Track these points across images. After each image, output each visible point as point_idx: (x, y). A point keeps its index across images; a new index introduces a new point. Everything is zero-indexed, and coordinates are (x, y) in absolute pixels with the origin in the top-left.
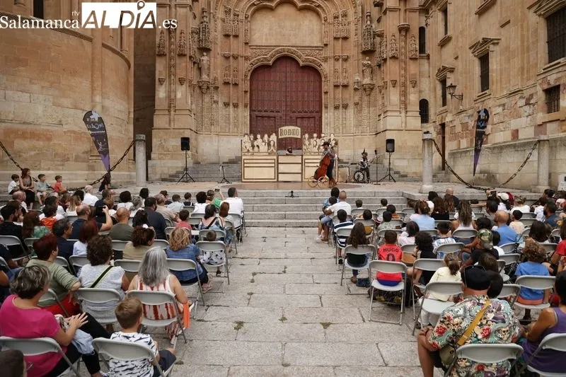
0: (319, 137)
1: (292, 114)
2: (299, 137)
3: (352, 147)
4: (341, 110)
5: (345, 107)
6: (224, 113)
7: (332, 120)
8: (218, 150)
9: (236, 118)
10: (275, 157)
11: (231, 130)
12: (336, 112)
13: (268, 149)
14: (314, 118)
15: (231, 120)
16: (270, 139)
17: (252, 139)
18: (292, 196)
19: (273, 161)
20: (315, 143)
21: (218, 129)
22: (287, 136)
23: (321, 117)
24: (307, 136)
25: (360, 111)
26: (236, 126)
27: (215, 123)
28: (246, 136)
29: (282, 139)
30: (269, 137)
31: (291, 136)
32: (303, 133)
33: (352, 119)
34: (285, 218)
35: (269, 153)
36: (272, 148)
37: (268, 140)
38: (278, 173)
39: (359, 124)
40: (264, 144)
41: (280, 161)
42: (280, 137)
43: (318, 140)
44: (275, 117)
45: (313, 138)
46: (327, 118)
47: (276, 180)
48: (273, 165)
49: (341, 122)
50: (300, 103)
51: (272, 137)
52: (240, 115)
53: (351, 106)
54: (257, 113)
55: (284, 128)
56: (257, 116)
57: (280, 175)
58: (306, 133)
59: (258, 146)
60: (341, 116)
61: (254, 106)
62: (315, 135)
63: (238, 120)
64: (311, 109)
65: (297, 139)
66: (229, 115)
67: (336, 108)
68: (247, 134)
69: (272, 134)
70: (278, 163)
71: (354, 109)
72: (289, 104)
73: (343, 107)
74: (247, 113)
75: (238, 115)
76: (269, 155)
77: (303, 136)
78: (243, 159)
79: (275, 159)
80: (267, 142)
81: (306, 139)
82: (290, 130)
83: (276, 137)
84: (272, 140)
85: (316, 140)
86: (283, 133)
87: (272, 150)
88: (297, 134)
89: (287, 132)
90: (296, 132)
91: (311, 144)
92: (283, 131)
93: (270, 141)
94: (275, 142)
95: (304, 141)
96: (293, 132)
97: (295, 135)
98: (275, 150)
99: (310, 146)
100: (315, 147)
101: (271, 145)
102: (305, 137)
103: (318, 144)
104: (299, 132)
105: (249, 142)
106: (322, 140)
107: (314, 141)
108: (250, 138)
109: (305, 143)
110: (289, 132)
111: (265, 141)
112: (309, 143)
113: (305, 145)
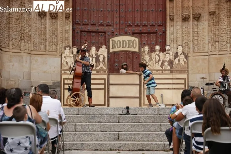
0: (163, 50)
1: (127, 29)
2: (137, 50)
3: (207, 70)
4: (191, 23)
5: (197, 18)
6: (39, 26)
7: (180, 35)
8: (29, 74)
9: (54, 32)
10: (105, 77)
11: (47, 48)
12: (185, 24)
13: (96, 66)
14: (156, 33)
15: (48, 36)
16: (99, 53)
17: (75, 53)
18: (128, 113)
19: (103, 82)
20: (157, 58)
21: (30, 46)
22: (121, 49)
23: (165, 32)
24: (146, 49)
25: (217, 23)
26: (54, 43)
27: (26, 38)
28: (68, 49)
29: (114, 53)
30: (97, 50)
31: (127, 49)
32: (141, 45)
33: (206, 34)
34: (118, 139)
36: (101, 64)
37: (96, 54)
38: (109, 97)
39: (216, 40)
41: (111, 82)
42: (111, 50)
43: (161, 54)
44: (105, 32)
45: (154, 51)
46: (172, 33)
47: (105, 107)
48: (103, 86)
49: (191, 38)
50: (138, 15)
51: (101, 49)
52: (60, 29)
53: (205, 16)
54: (82, 27)
55: (117, 39)
56: (82, 31)
57: (111, 100)
58: (145, 45)
60: (191, 30)
61: (77, 17)
62: (158, 48)
63: (56, 36)
64: (152, 22)
65: (133, 53)
66: (45, 28)
67: (185, 19)
68: (69, 46)
69: (101, 47)
70: (109, 84)
71: (209, 20)
72: (123, 15)
73: (194, 18)
74: (69, 27)
75: (57, 29)
76: (97, 73)
77: (142, 48)
78: (64, 79)
79: (105, 79)
80: (95, 57)
81: (146, 53)
82: (124, 42)
83: (107, 50)
84: (102, 55)
85: (159, 54)
86: (116, 45)
87: (102, 67)
88: (133, 47)
89: (121, 44)
90: (132, 44)
91: (153, 59)
92: (116, 43)
93: (98, 55)
94: (105, 57)
95: (143, 55)
96: (129, 44)
97: (131, 48)
98: (105, 67)
99: (150, 61)
100: (158, 64)
101: (100, 61)
102: (144, 50)
103: (161, 59)
104: (136, 44)
105: (71, 57)
106: (166, 54)
107: (157, 56)
108: (73, 51)
109: (144, 58)
110: (123, 44)
111: (92, 55)
112: (149, 58)
113: (145, 61)
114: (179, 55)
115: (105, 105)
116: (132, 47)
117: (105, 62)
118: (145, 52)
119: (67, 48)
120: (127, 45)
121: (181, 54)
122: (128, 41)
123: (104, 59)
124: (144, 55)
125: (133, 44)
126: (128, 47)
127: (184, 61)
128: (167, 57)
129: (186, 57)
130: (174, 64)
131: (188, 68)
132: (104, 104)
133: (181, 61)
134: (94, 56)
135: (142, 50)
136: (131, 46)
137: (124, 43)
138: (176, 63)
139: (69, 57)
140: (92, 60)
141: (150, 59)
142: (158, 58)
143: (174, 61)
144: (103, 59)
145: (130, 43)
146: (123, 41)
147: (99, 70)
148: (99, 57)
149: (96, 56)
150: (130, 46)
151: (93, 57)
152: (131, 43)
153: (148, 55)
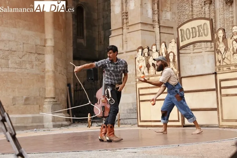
16: (169, 50)
17: (146, 55)
24: (221, 33)
31: (197, 39)
36: (172, 65)
42: (181, 44)
77: (215, 34)
78: (139, 88)
82: (194, 29)
83: (176, 45)
84: (171, 52)
86: (185, 36)
88: (205, 35)
90: (203, 30)
91: (229, 48)
92: (185, 33)
93: (168, 53)
94: (175, 54)
96: (199, 31)
97: (202, 36)
98: (175, 68)
104: (207, 29)
105: (144, 60)
107: (234, 43)
108: (145, 52)
109: (218, 49)
110: (193, 33)
111: (162, 55)
112: (224, 47)
113: (220, 53)
115: (178, 121)
117: (175, 62)
118: (219, 38)
120: (197, 33)
122: (197, 26)
124: (218, 44)
125: (204, 30)
126: (199, 36)
132: (177, 119)
134: (164, 55)
135: (216, 37)
136: (202, 33)
137: (194, 31)
139: (142, 61)
144: (173, 58)
145: (200, 29)
146: (192, 28)
149: (166, 54)
152: (202, 29)
153: (222, 43)
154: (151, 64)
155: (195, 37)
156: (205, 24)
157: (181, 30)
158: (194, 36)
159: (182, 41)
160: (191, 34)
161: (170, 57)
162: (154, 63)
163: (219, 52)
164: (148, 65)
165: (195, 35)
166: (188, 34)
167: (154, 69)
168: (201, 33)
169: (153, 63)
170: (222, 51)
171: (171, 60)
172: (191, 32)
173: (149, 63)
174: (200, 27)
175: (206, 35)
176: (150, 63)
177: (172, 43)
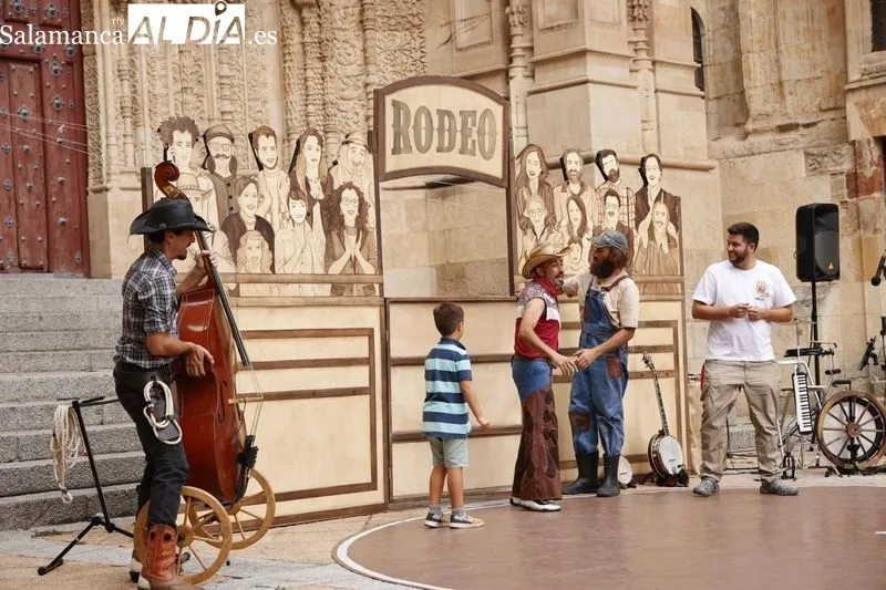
10: (370, 318)
13: (330, 256)
14: (36, 62)
16: (338, 177)
19: (358, 347)
20: (576, 215)
22: (433, 158)
23: (74, 63)
28: (183, 138)
31: (455, 159)
33: (269, 91)
35: (337, 289)
36: (352, 245)
37: (327, 183)
38: (391, 439)
39: (326, 124)
40: (299, 209)
42: (392, 163)
43: (590, 197)
47: (376, 497)
48: (358, 376)
49: (213, 107)
51: (345, 155)
57: (398, 453)
59: (264, 227)
60: (212, 70)
70: (389, 363)
76: (335, 299)
79: (370, 333)
80: (322, 197)
81: (531, 184)
82: (446, 118)
83: (370, 157)
84: (350, 186)
85: (581, 193)
86: (411, 132)
87: (353, 262)
88: (482, 150)
89: (432, 128)
90: (479, 133)
91: (558, 220)
92: (412, 123)
93: (336, 187)
94: (366, 198)
95: (523, 197)
96: (465, 134)
97: (473, 153)
98: (368, 260)
99: (551, 232)
100: (577, 245)
101: (346, 222)
102: (523, 169)
103: (590, 225)
104: (493, 134)
105: (207, 194)
106: (606, 196)
107: (573, 204)
108: (213, 153)
109: (526, 214)
110: (441, 129)
111: (308, 187)
112: (544, 214)
113: (530, 231)
114: (651, 203)
115: (372, 486)
116: (478, 152)
117: (366, 232)
118: (527, 180)
119: (177, 135)
120: (459, 137)
121: (658, 199)
122: (460, 113)
123: (360, 210)
124: (526, 197)
125: (481, 132)
126: (461, 152)
127: (667, 233)
128: (611, 214)
129: (675, 218)
130: (636, 249)
131: (682, 274)
132: (368, 479)
133: (659, 232)
134: (317, 191)
135: (518, 171)
137: (447, 127)
138: (641, 244)
139: (199, 193)
140: (309, 214)
141: (550, 223)
142: (579, 215)
143: (635, 231)
144: (356, 213)
145: (470, 125)
146: (442, 113)
147: (343, 279)
148: (339, 200)
149: (324, 191)
150: (469, 147)
151: (311, 201)
152: (475, 129)
153: (539, 198)
154: (250, 223)
155: (450, 149)
156: (487, 112)
157: (395, 104)
158: (446, 144)
159: (396, 151)
160: (436, 133)
161: (344, 207)
162: (268, 220)
163: (527, 226)
164: (235, 221)
165: (450, 141)
166: (423, 132)
167: (266, 246)
168: (470, 141)
169: (258, 218)
170: (539, 227)
171: (350, 221)
172: (436, 124)
173: (237, 215)
174: (470, 119)
175: (487, 156)
176: (242, 213)
177: (351, 145)
